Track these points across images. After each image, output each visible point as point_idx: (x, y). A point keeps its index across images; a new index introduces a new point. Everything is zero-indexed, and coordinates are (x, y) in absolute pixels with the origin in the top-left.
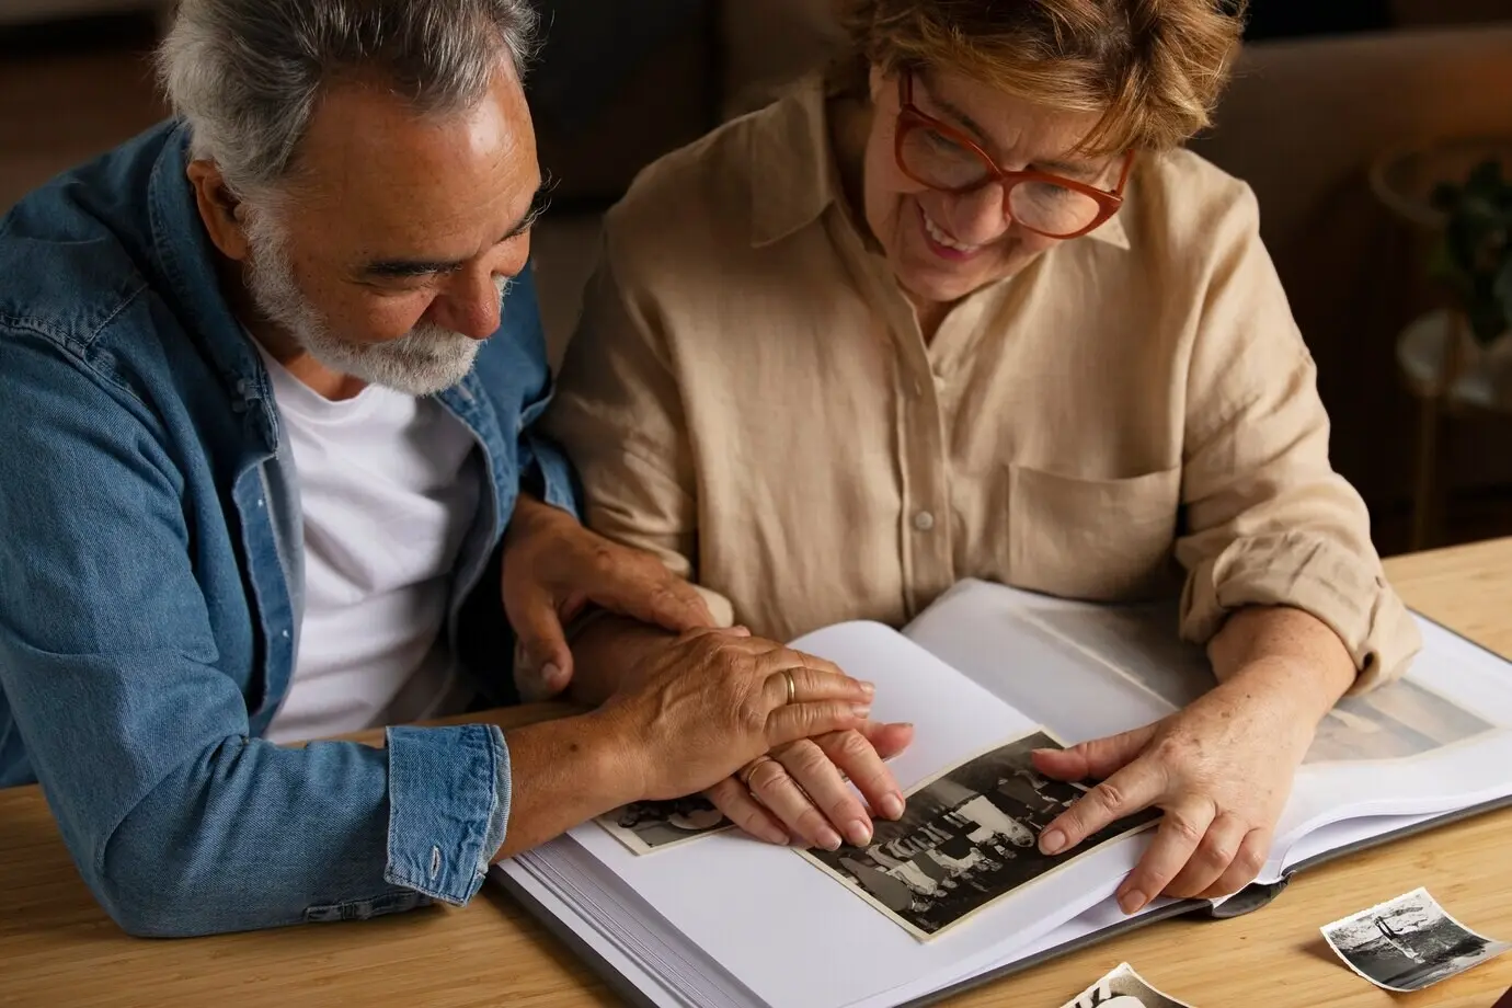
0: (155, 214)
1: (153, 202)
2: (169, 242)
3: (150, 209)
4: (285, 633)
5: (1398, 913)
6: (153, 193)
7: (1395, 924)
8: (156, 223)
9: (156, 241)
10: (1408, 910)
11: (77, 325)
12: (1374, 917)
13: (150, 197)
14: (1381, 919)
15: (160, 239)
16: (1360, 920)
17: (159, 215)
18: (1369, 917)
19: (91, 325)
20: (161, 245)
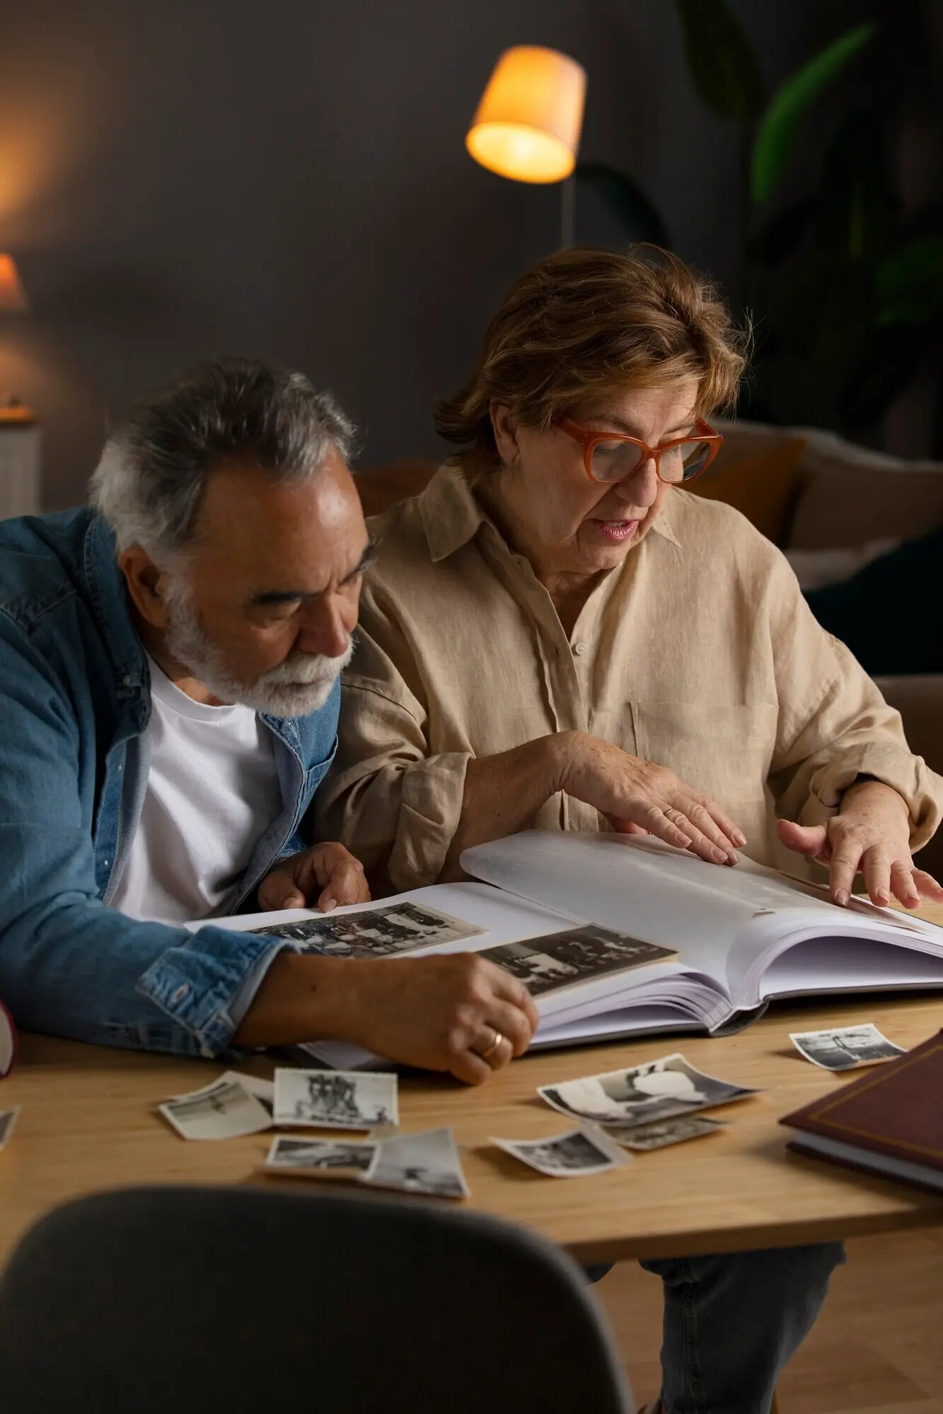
0: (88, 549)
1: (89, 540)
2: (95, 568)
3: (86, 545)
4: (106, 863)
5: (851, 1036)
6: (90, 534)
7: (847, 1042)
8: (88, 554)
9: (86, 566)
10: (859, 1035)
11: (26, 607)
12: (832, 1036)
13: (87, 537)
14: (837, 1038)
15: (89, 565)
16: (822, 1036)
17: (92, 549)
18: (828, 1035)
19: (35, 610)
20: (89, 570)
